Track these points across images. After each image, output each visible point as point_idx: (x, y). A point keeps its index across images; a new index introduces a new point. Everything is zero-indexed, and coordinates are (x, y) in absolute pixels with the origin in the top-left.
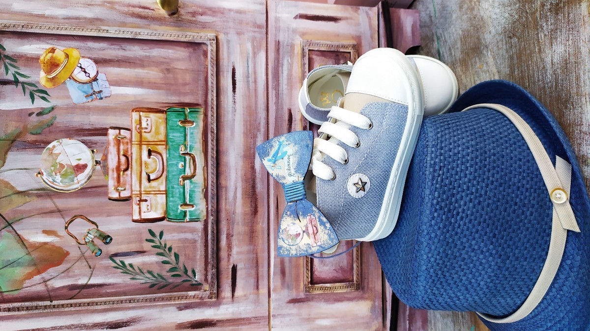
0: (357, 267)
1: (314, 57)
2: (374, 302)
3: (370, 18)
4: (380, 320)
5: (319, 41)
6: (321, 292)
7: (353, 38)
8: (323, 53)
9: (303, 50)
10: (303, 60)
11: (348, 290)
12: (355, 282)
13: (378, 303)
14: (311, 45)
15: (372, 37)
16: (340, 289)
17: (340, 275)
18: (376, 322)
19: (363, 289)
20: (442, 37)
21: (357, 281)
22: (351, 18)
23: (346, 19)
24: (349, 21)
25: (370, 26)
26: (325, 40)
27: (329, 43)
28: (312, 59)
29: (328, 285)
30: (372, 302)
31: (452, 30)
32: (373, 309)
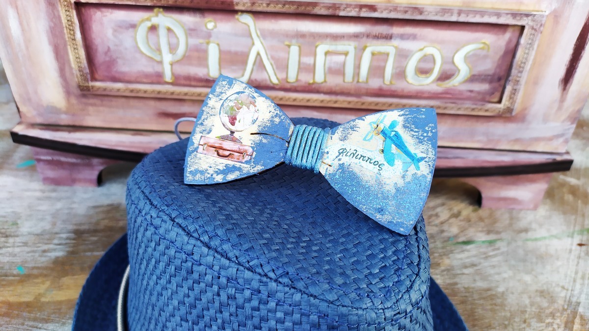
0: (118, 90)
1: (508, 35)
2: (66, 113)
3: (550, 139)
4: (39, 120)
5: (535, 47)
6: (64, 21)
7: (525, 109)
8: (511, 53)
9: (527, 15)
10: (507, 14)
11: (76, 71)
12: (91, 84)
13: (65, 119)
14: (533, 32)
15: (517, 140)
16: (76, 56)
17: (100, 58)
18: (34, 113)
19: (84, 96)
20: (494, 250)
21: (93, 87)
22: (560, 108)
23: (562, 99)
24: (556, 106)
25: (538, 140)
26: (535, 59)
27: (528, 67)
28: (504, 32)
29: (78, 35)
30: (64, 109)
31: (505, 272)
32: (54, 110)
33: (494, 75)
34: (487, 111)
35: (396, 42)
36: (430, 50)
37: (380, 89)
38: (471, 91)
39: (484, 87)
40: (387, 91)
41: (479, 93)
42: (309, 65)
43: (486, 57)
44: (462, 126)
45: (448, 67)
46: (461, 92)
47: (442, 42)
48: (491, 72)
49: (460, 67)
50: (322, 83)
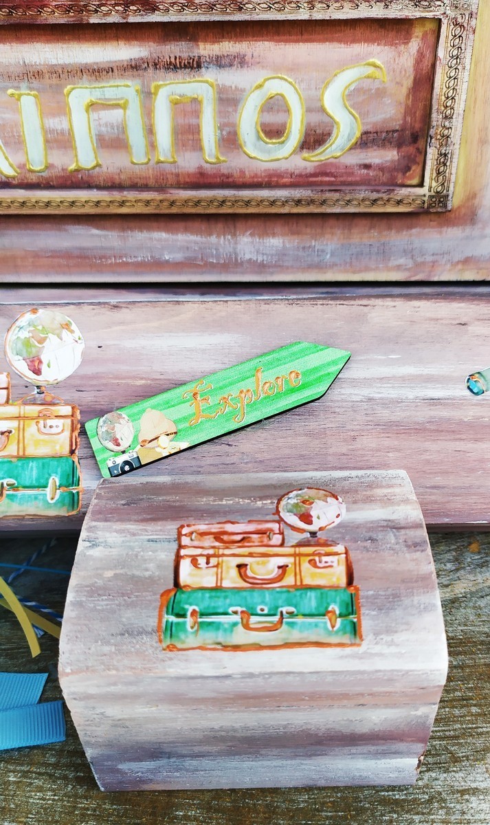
33: (403, 130)
34: (399, 202)
35: (210, 75)
36: (276, 87)
37: (201, 173)
38: (367, 166)
39: (390, 156)
40: (215, 176)
41: (381, 168)
42: (62, 133)
43: (380, 93)
44: (363, 238)
45: (315, 118)
46: (348, 170)
47: (293, 69)
48: (396, 125)
49: (337, 119)
50: (94, 168)
